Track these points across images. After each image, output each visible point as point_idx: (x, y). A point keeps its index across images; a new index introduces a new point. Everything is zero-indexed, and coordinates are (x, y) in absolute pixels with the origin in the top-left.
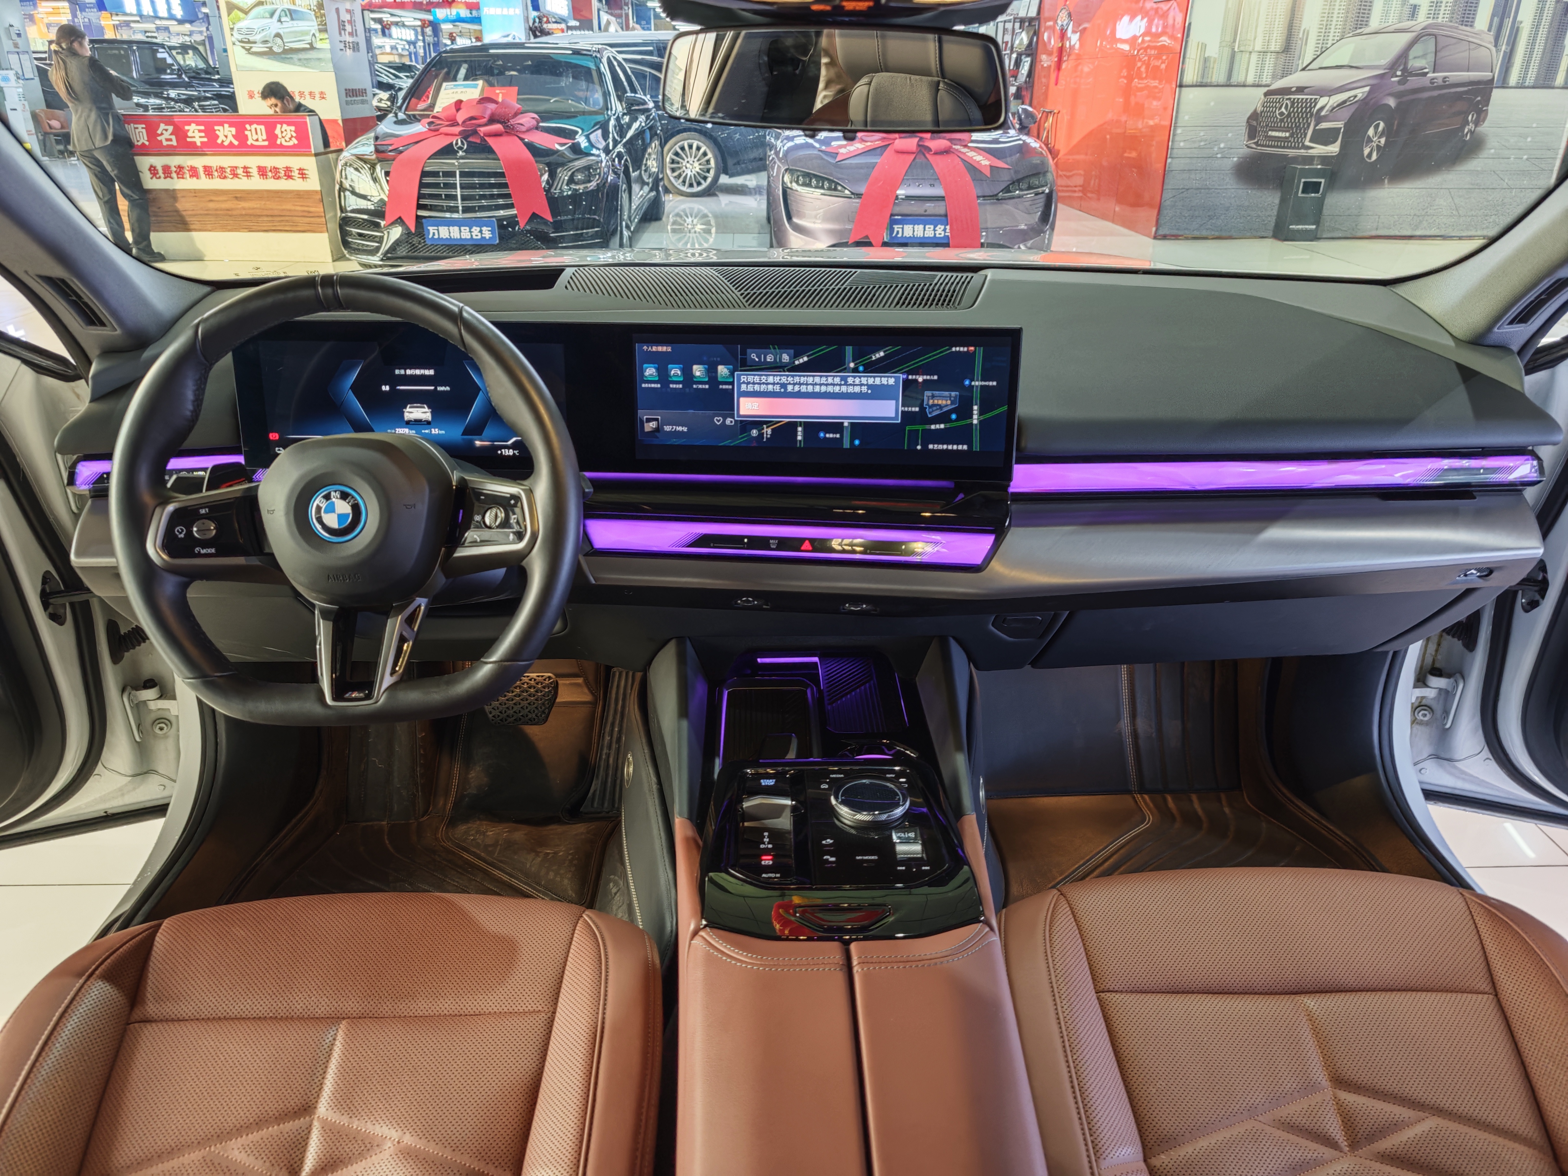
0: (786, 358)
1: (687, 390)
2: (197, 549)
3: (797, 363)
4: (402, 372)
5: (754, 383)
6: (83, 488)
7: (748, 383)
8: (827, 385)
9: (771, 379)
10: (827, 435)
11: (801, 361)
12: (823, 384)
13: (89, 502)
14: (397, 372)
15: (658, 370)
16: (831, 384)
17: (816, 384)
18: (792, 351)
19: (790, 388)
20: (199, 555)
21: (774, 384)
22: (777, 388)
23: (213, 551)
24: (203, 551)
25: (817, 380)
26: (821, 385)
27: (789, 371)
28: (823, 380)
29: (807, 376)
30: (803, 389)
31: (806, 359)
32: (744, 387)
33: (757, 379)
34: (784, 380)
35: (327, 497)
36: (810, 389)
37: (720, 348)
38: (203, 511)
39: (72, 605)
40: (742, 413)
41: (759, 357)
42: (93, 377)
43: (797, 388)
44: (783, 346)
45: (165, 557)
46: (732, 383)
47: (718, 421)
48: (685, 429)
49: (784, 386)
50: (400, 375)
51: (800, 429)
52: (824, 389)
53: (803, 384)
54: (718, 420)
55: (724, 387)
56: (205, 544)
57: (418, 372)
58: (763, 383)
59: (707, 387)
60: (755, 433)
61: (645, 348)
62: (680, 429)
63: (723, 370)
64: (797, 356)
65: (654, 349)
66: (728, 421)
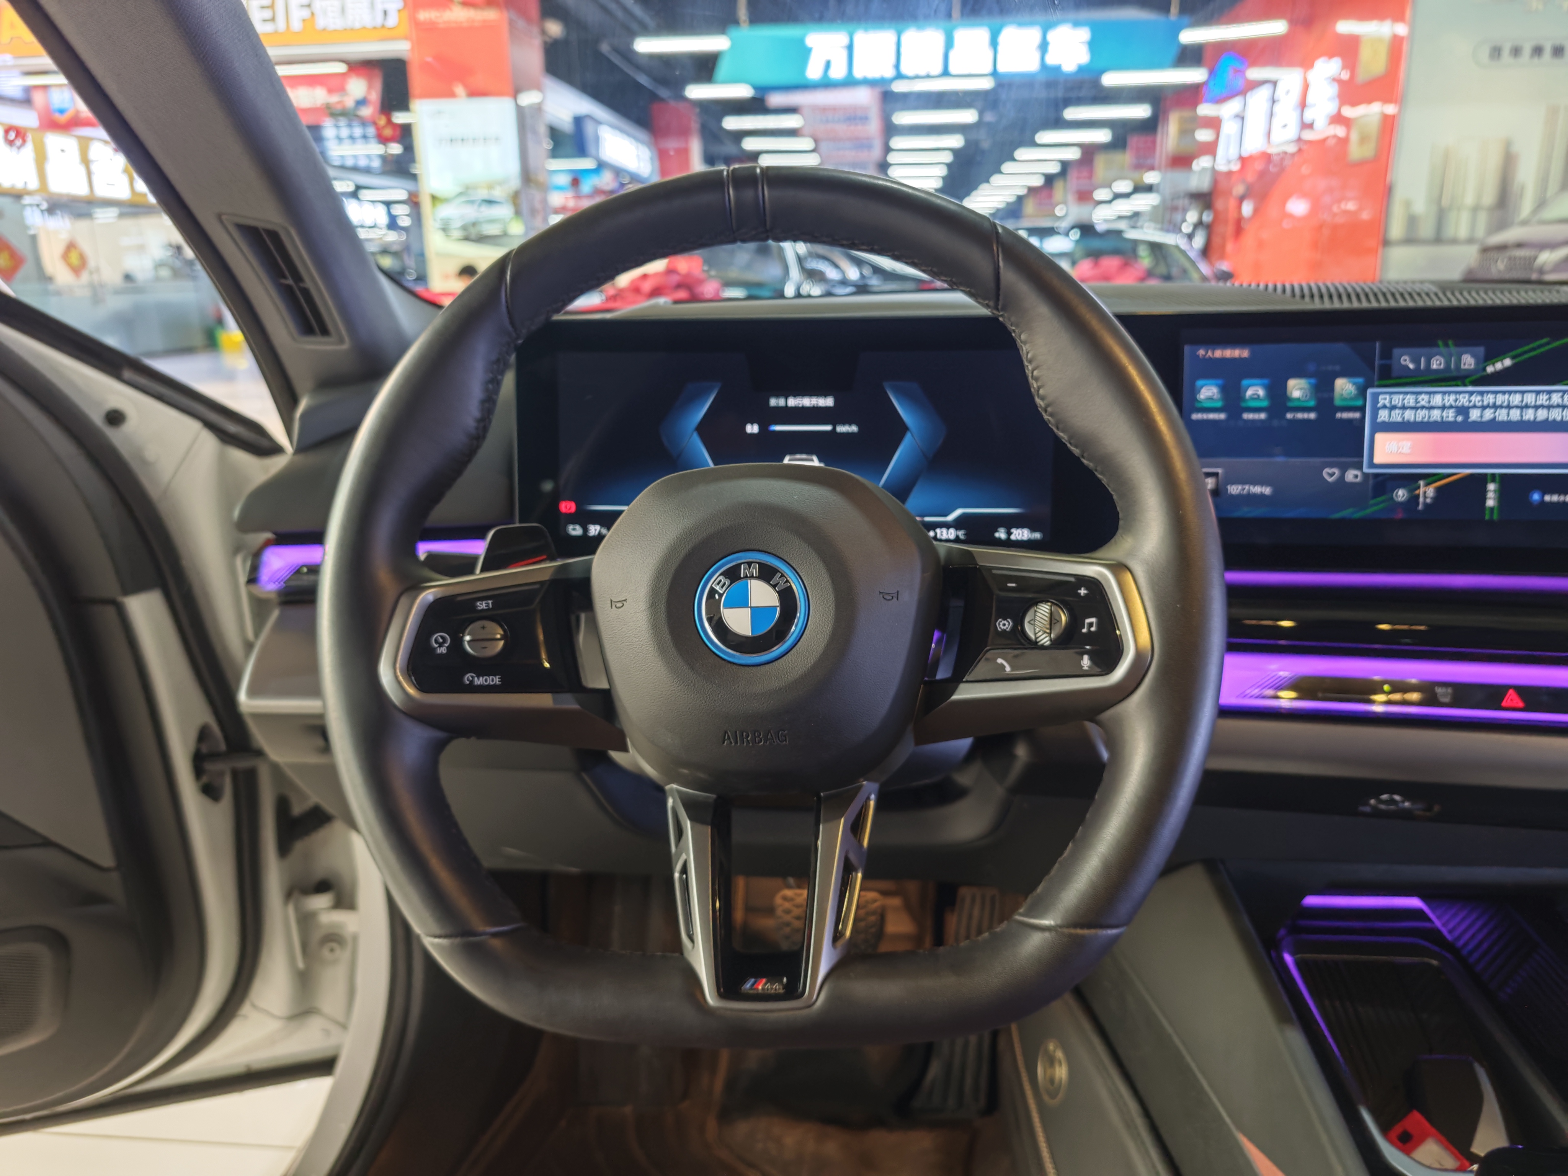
0: (1468, 361)
1: (1275, 423)
2: (469, 676)
3: (1490, 369)
4: (781, 402)
5: (1404, 408)
6: (269, 587)
7: (1393, 408)
8: (1549, 407)
9: (1437, 400)
10: (1547, 498)
11: (1499, 366)
12: (1542, 406)
13: (275, 614)
14: (773, 402)
15: (1224, 390)
16: (1558, 406)
17: (1527, 406)
18: (1481, 350)
19: (1474, 415)
20: (473, 689)
21: (1443, 408)
22: (1450, 415)
23: (496, 680)
24: (479, 681)
25: (1530, 399)
26: (1536, 407)
27: (1475, 383)
28: (1543, 399)
29: (1510, 393)
30: (1502, 415)
31: (1508, 362)
32: (1383, 416)
33: (1410, 400)
34: (1463, 400)
35: (733, 575)
36: (1515, 415)
37: (1341, 348)
38: (482, 605)
39: (235, 774)
40: (1377, 460)
41: (1416, 361)
42: (303, 416)
43: (1488, 415)
44: (1465, 341)
45: (411, 691)
46: (1362, 409)
47: (1332, 475)
48: (1267, 491)
49: (1463, 411)
50: (777, 409)
51: (1491, 487)
52: (1542, 414)
53: (1501, 407)
54: (1330, 474)
55: (1346, 415)
56: (483, 666)
57: (807, 402)
58: (1423, 407)
59: (1312, 416)
60: (1401, 494)
61: (1201, 352)
62: (1257, 489)
63: (1344, 387)
64: (1491, 356)
65: (1218, 353)
66: (1351, 475)
